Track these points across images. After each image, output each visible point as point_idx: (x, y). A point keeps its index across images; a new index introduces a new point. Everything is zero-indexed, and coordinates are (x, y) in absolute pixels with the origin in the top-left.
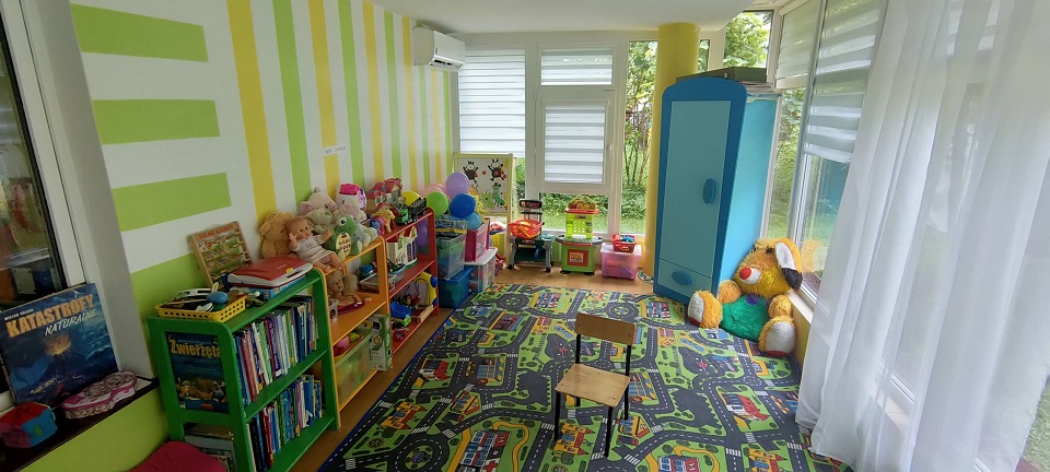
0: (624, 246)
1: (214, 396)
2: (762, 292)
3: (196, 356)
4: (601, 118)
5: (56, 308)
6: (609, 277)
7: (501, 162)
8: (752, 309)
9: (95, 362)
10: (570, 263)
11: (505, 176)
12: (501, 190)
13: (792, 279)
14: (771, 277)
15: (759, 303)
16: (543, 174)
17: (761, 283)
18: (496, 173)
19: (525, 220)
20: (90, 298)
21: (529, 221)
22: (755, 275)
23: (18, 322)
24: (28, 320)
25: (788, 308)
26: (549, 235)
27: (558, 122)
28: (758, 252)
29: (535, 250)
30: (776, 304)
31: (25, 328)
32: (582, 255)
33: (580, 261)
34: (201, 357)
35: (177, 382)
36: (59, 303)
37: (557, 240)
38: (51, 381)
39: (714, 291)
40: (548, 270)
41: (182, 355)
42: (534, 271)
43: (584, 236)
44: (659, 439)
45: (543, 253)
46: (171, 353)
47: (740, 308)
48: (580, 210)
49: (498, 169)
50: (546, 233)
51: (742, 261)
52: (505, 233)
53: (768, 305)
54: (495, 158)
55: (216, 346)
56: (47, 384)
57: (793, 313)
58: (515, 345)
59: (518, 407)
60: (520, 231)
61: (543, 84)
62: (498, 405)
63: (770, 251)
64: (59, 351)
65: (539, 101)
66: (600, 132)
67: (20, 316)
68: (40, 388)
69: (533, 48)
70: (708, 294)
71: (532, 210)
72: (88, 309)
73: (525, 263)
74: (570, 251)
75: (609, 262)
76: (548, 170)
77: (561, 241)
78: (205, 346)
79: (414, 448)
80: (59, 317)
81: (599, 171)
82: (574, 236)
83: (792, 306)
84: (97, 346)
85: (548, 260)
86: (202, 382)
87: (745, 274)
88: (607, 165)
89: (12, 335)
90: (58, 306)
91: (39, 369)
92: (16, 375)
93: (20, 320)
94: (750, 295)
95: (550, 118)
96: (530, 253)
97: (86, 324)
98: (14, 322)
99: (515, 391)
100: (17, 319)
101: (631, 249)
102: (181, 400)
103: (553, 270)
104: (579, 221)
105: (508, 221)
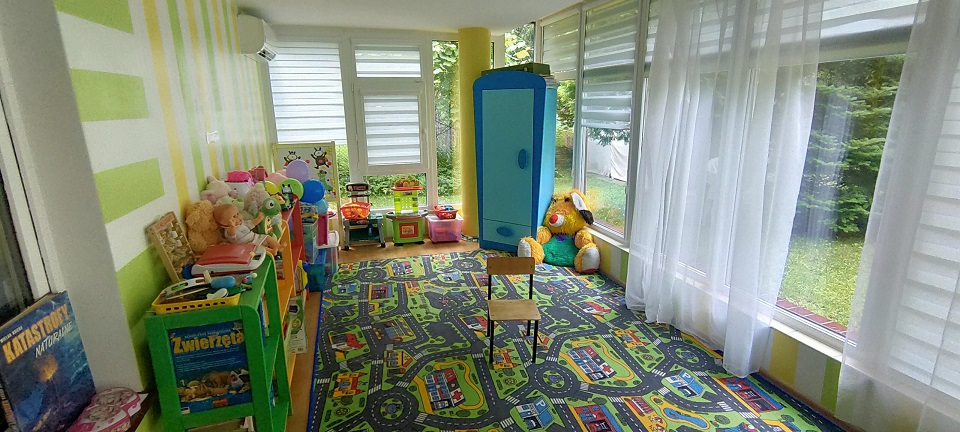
0: (447, 215)
1: (231, 389)
2: (567, 230)
3: (210, 349)
4: (414, 106)
5: (40, 323)
6: (438, 243)
7: (323, 150)
8: (562, 244)
9: (79, 386)
10: (402, 236)
11: (330, 164)
12: (327, 177)
13: (586, 217)
14: (572, 218)
15: (566, 238)
16: (366, 159)
17: (566, 224)
18: (321, 161)
19: (353, 203)
20: (64, 308)
21: (357, 203)
22: (561, 219)
23: (12, 344)
24: (20, 341)
25: (590, 238)
26: (377, 215)
27: (376, 110)
28: (558, 202)
29: (368, 228)
30: (581, 237)
31: (19, 351)
32: (412, 228)
33: (412, 233)
34: (216, 349)
35: (179, 385)
36: (41, 317)
37: (388, 217)
38: (48, 413)
39: (534, 235)
40: (383, 246)
41: (190, 353)
42: (370, 248)
43: (412, 211)
44: (558, 341)
45: (376, 231)
46: (173, 353)
47: (554, 245)
48: (407, 187)
49: (322, 156)
50: (374, 213)
51: (547, 211)
52: (336, 217)
53: (573, 240)
54: (318, 147)
55: (236, 332)
56: (45, 417)
57: (594, 240)
58: (402, 306)
59: (442, 349)
60: (353, 213)
61: (358, 75)
62: (426, 353)
63: (567, 200)
64: (49, 376)
65: (357, 93)
66: (415, 118)
67: (13, 336)
68: (40, 423)
69: (347, 42)
70: (530, 238)
71: (359, 193)
72: (66, 322)
73: (362, 242)
74: (401, 225)
75: (438, 229)
76: (370, 154)
77: (390, 217)
78: (221, 335)
79: (381, 403)
80: (44, 335)
81: (417, 152)
82: (403, 212)
83: (593, 236)
84: (78, 366)
85: (382, 237)
86: (214, 376)
87: (553, 220)
88: (423, 147)
89: (9, 361)
90: (41, 321)
91: (36, 400)
92: (19, 410)
93: (14, 341)
94: (557, 235)
95: (368, 107)
96: (364, 233)
97: (67, 341)
98: (9, 344)
99: (431, 339)
100: (10, 340)
101: (454, 217)
102: (184, 405)
103: (387, 245)
104: (406, 198)
105: (338, 206)
